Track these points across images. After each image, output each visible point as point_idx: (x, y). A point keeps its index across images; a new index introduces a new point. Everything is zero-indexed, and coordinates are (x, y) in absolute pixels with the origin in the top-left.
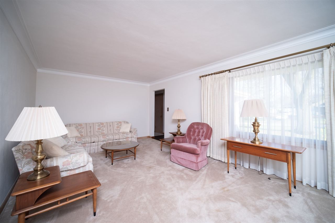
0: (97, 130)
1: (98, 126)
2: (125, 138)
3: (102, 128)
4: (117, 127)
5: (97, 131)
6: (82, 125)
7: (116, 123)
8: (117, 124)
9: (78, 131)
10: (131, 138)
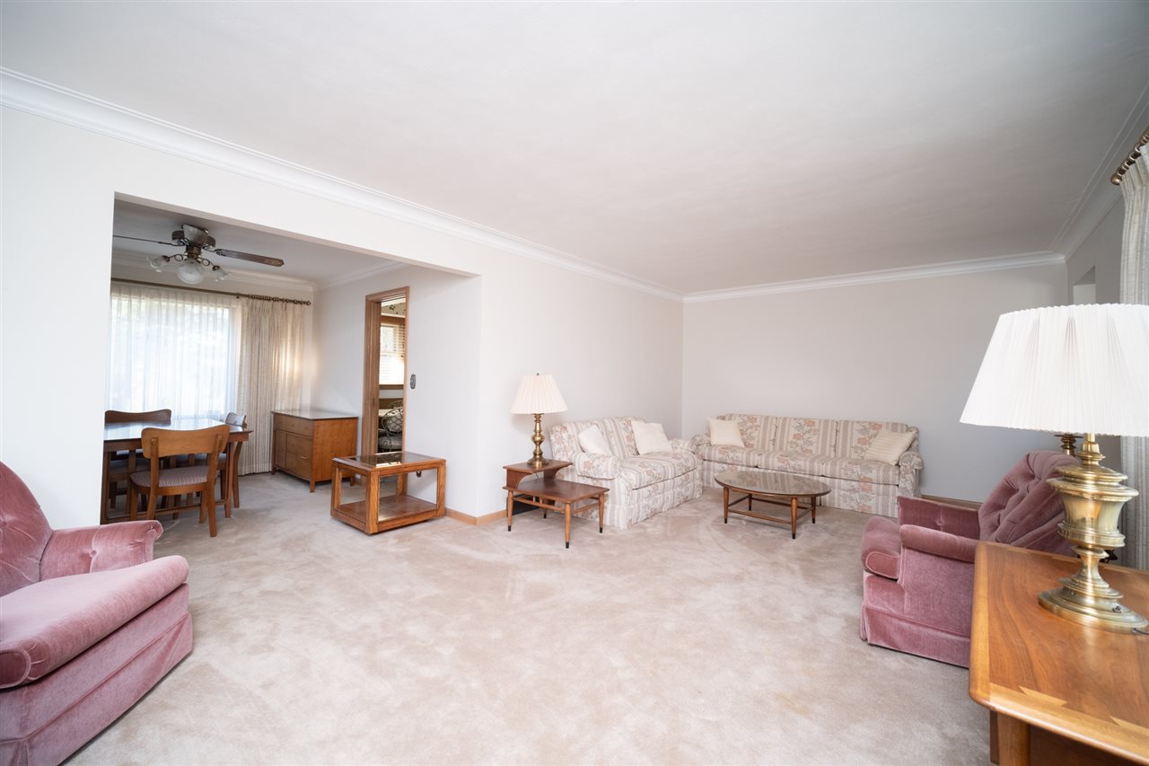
0: (791, 439)
1: (797, 428)
2: (854, 477)
3: (807, 435)
4: (859, 440)
5: (792, 442)
6: (756, 419)
7: (856, 426)
8: (864, 431)
9: (742, 433)
10: (881, 486)
